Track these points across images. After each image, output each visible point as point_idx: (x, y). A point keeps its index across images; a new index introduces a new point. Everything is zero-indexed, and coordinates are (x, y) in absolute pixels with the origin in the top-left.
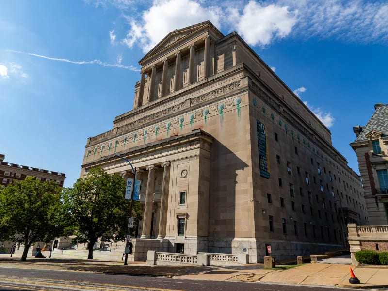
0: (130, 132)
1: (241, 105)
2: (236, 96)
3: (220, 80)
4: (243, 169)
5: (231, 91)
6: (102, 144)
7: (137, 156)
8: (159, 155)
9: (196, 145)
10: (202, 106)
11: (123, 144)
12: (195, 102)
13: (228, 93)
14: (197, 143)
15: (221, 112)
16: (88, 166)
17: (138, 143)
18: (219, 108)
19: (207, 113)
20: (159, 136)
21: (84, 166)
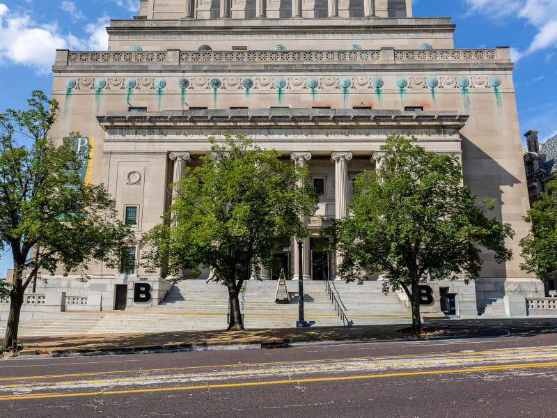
0: (230, 71)
1: (500, 89)
2: (491, 72)
3: (408, 32)
5: (479, 61)
6: (129, 78)
7: (300, 127)
8: (363, 137)
9: (451, 135)
10: (424, 70)
11: (208, 91)
12: (404, 58)
13: (475, 62)
14: (454, 133)
15: (465, 91)
16: (126, 121)
17: (262, 99)
18: (460, 82)
19: (435, 84)
20: (321, 99)
21: (110, 119)
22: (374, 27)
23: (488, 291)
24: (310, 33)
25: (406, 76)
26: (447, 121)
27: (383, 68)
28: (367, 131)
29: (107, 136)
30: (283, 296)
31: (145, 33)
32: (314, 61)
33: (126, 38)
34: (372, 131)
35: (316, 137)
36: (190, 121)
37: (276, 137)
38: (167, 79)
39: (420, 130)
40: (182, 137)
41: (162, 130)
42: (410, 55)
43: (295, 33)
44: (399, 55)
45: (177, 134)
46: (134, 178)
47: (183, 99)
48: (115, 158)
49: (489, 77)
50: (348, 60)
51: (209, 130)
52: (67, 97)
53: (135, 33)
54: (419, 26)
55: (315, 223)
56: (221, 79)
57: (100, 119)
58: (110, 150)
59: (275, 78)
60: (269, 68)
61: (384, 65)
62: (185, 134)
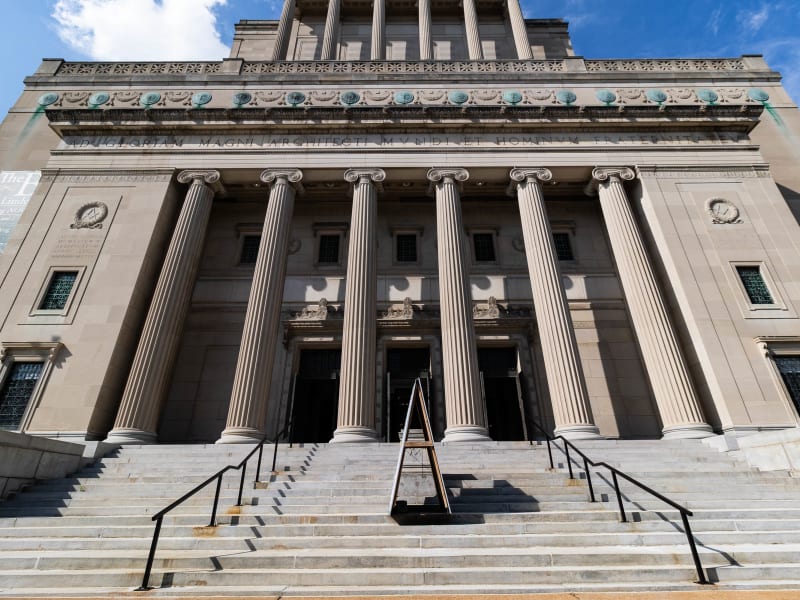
0: (321, 82)
1: (772, 104)
6: (150, 92)
8: (568, 145)
9: (734, 140)
14: (740, 138)
16: (102, 119)
18: (703, 95)
21: (70, 114)
25: (612, 88)
26: (723, 115)
27: (572, 79)
28: (572, 136)
29: (62, 145)
32: (458, 72)
34: (581, 135)
35: (476, 145)
38: (214, 94)
40: (212, 147)
42: (610, 66)
44: (592, 66)
45: (202, 142)
46: (89, 217)
49: (744, 90)
51: (266, 137)
52: (33, 118)
55: (484, 314)
56: (304, 93)
57: (52, 115)
58: (57, 167)
59: (396, 92)
60: (386, 78)
61: (572, 75)
62: (218, 143)
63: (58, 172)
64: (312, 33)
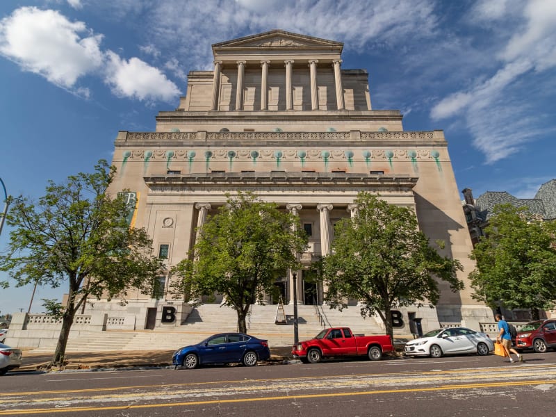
0: (242, 146)
1: (440, 159)
2: (431, 147)
3: (369, 120)
4: (457, 230)
5: (422, 140)
6: (169, 150)
7: (293, 185)
8: (340, 193)
9: (406, 191)
11: (226, 160)
12: (368, 138)
13: (419, 140)
14: (408, 190)
15: (414, 160)
16: (165, 181)
17: (265, 165)
18: (410, 154)
19: (391, 155)
20: (308, 165)
21: (153, 179)
22: (345, 116)
23: (448, 316)
24: (299, 120)
25: (370, 149)
26: (402, 182)
27: (353, 144)
28: (343, 188)
29: (150, 191)
30: (281, 319)
31: (182, 120)
32: (303, 139)
33: (168, 123)
34: (347, 188)
35: (305, 193)
36: (212, 181)
37: (276, 192)
38: (197, 152)
39: (383, 188)
40: (206, 192)
41: (191, 187)
42: (372, 135)
43: (289, 120)
44: (364, 135)
45: (202, 190)
46: (168, 223)
47: (207, 165)
48: (155, 208)
49: (430, 151)
50: (327, 139)
52: (123, 164)
53: (176, 120)
54: (377, 116)
55: (306, 258)
56: (235, 151)
57: (146, 179)
58: (151, 201)
59: (275, 151)
60: (270, 144)
61: (353, 142)
62: (208, 191)
63: (152, 204)
64: (229, 81)
